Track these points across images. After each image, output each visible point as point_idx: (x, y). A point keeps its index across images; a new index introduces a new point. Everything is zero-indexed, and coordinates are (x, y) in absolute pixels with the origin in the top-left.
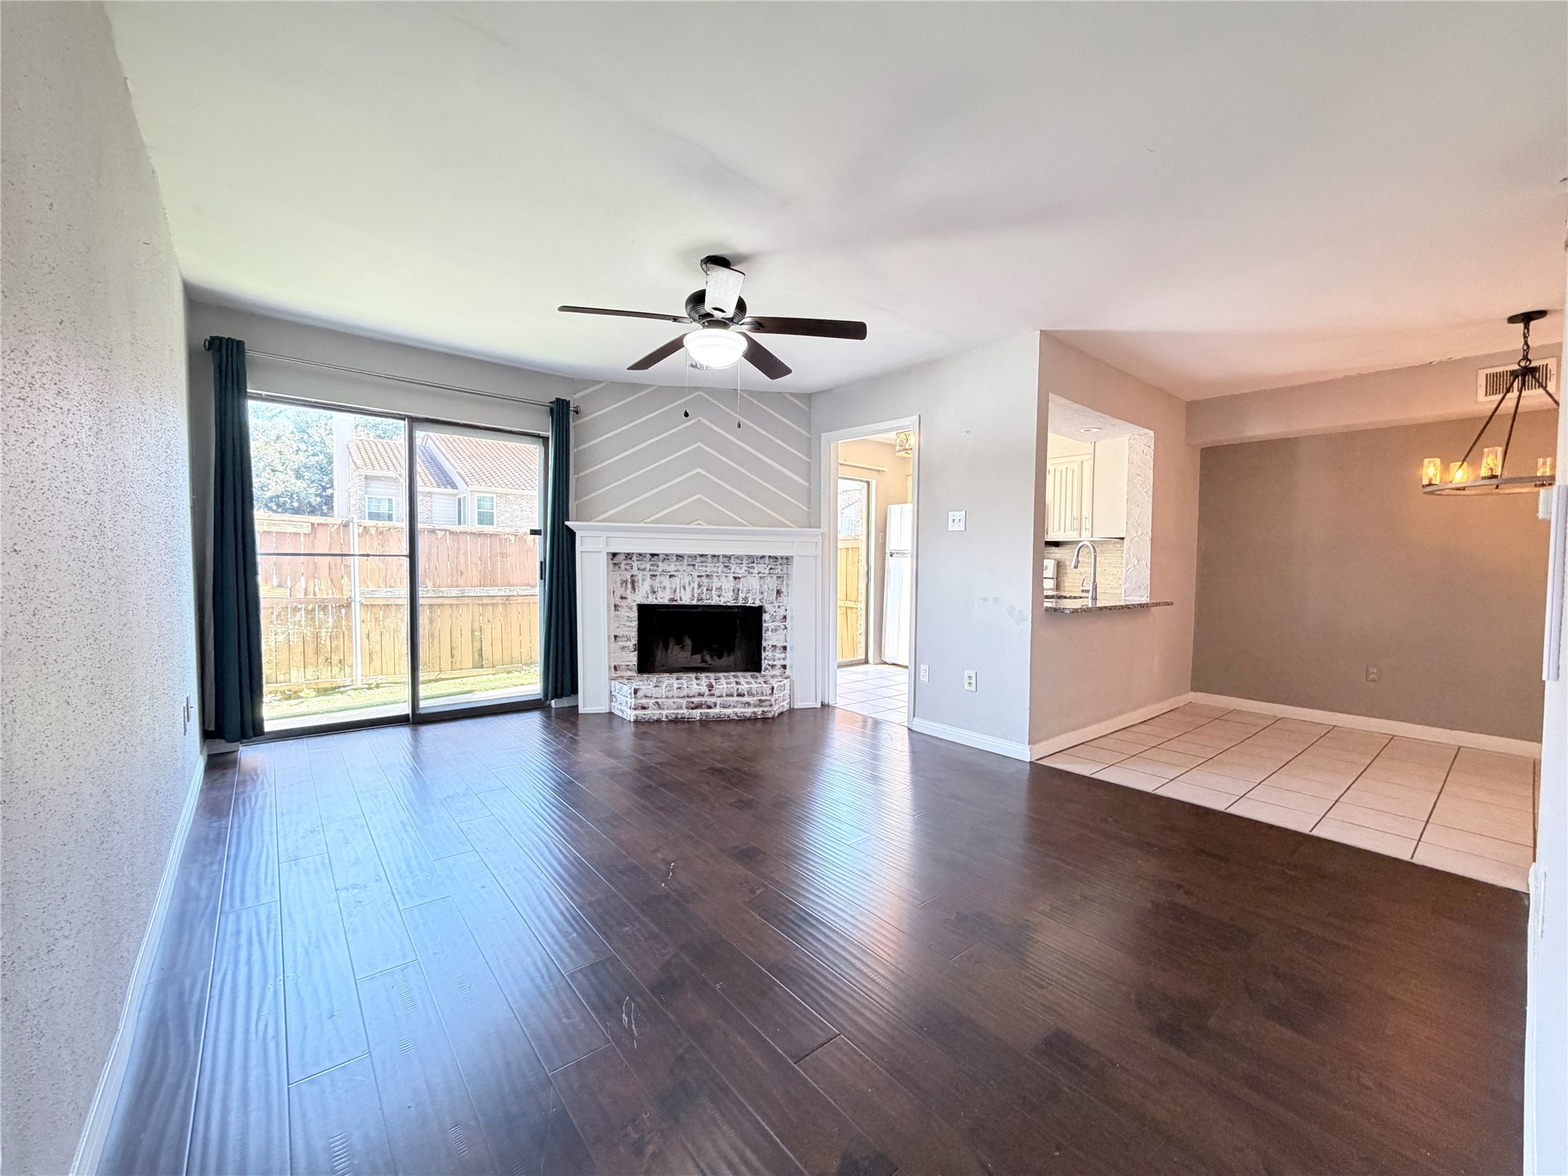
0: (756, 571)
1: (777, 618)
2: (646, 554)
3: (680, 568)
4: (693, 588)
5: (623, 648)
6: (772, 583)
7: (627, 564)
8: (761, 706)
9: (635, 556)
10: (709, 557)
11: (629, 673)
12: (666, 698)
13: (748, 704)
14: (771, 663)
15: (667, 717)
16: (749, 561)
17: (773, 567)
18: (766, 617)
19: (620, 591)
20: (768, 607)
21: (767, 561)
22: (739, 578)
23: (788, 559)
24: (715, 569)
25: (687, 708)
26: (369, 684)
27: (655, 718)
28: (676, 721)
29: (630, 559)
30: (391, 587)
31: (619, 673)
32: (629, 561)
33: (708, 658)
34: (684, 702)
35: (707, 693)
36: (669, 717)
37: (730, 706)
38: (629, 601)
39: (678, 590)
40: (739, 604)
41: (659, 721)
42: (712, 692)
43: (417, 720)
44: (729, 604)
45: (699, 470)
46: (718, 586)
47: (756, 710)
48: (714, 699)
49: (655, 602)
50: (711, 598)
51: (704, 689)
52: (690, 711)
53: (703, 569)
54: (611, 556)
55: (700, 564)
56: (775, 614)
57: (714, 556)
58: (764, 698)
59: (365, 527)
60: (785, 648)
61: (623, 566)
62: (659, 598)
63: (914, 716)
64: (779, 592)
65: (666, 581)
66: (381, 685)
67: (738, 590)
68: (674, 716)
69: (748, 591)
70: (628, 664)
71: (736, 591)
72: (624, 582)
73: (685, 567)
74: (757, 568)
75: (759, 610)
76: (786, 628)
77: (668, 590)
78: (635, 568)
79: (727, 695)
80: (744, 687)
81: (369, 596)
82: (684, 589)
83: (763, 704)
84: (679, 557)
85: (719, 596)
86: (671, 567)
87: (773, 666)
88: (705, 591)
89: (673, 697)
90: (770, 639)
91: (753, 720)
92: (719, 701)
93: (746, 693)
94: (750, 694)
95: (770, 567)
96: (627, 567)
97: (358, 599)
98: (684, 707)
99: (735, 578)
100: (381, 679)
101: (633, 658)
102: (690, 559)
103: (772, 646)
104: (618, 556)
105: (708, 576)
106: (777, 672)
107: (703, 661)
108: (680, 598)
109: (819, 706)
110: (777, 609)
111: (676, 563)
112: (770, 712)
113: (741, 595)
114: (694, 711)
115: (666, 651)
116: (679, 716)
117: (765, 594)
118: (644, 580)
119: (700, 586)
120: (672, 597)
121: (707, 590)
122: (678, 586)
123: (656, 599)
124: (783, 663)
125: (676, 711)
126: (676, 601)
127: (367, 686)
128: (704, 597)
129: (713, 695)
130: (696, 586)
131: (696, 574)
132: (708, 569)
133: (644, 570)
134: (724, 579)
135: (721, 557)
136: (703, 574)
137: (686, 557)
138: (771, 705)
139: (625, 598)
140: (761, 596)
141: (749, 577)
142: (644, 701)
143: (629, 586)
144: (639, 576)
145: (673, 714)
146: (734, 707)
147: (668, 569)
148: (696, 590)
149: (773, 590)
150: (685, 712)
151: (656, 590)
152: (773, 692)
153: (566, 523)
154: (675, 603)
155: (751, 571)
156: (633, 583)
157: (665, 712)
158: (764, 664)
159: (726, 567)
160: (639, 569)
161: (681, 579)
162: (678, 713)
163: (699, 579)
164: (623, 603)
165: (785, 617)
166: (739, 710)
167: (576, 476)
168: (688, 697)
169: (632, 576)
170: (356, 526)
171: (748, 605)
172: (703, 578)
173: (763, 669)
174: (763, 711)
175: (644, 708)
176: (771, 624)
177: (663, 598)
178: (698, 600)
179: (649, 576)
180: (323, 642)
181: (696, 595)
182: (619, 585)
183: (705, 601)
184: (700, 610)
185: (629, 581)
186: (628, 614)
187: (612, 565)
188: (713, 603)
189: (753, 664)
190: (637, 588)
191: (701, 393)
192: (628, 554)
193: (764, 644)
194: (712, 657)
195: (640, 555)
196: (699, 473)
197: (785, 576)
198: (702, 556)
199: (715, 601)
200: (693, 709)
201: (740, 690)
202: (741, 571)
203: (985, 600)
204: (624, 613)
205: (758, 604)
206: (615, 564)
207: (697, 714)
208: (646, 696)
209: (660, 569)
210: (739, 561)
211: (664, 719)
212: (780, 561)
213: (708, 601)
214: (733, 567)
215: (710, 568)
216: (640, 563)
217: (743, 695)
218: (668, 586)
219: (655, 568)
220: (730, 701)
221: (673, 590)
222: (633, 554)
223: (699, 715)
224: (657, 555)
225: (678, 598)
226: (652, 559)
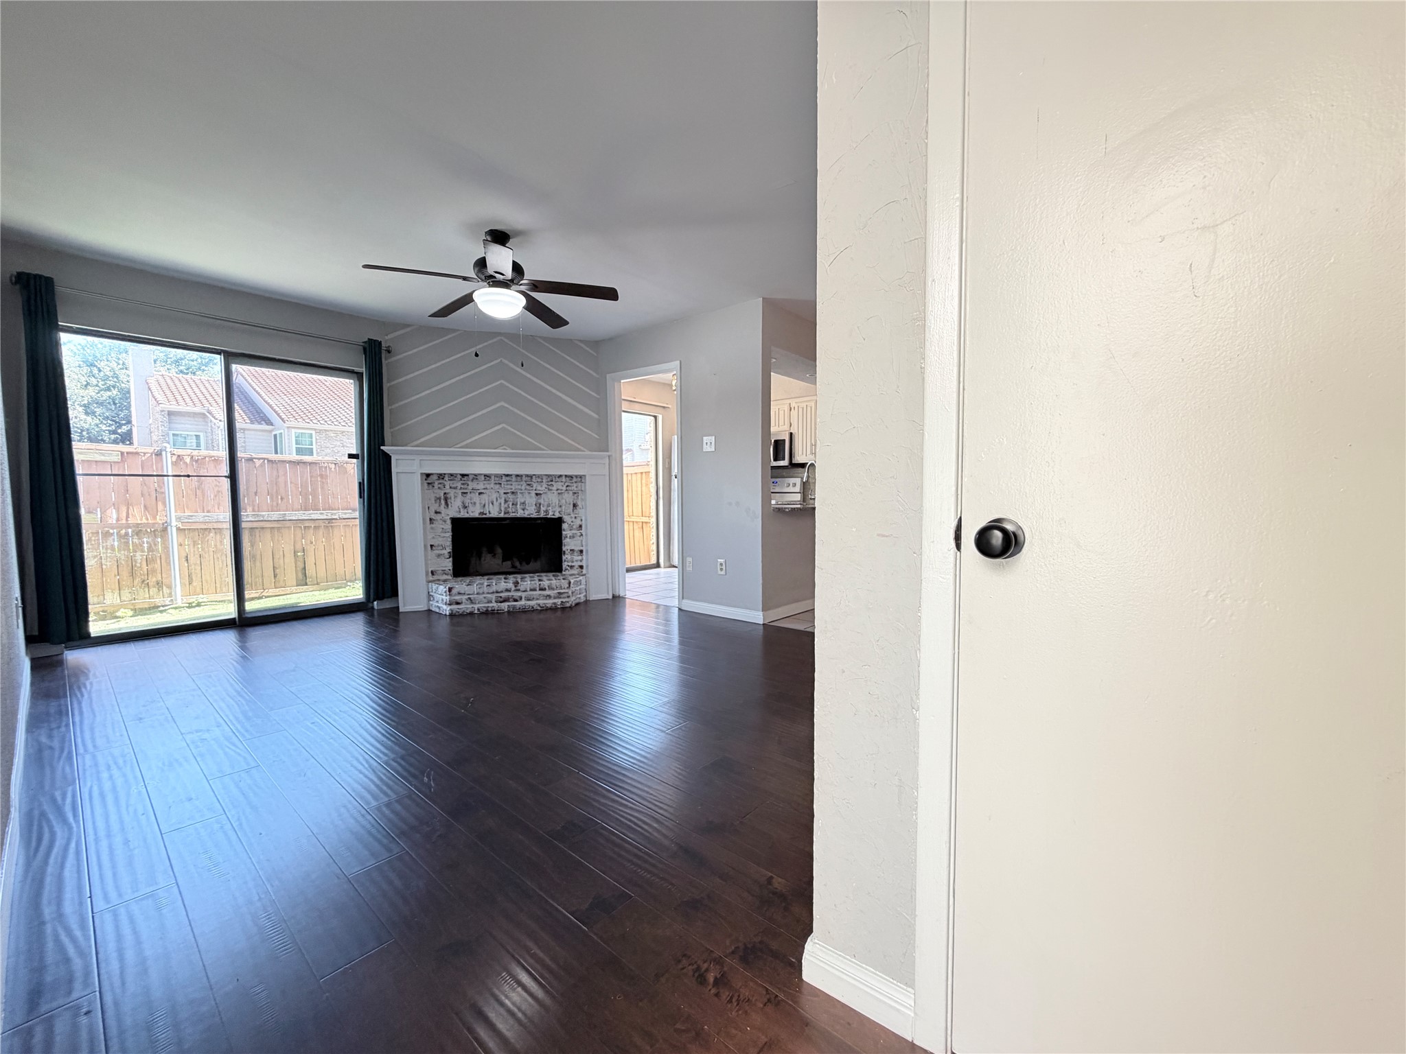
0: (554, 488)
1: (574, 527)
2: (457, 474)
3: (488, 486)
4: (500, 504)
5: (439, 556)
6: (568, 498)
7: (440, 483)
8: (560, 598)
9: (446, 476)
10: (513, 477)
11: (445, 577)
12: (477, 594)
13: (549, 597)
14: (570, 564)
15: (478, 610)
16: (549, 480)
17: (569, 484)
18: (565, 526)
19: (434, 507)
20: (566, 518)
21: (564, 479)
22: (540, 494)
23: (581, 478)
24: (519, 487)
25: (496, 602)
26: (189, 603)
27: (468, 612)
28: (487, 613)
29: (443, 479)
30: (208, 512)
31: (436, 577)
32: (441, 481)
33: (517, 564)
34: (493, 597)
35: (513, 588)
36: (481, 610)
37: (533, 598)
38: (443, 515)
39: (487, 506)
40: (541, 516)
41: (471, 614)
42: (518, 588)
43: (243, 623)
44: (532, 516)
45: (502, 403)
46: (523, 501)
47: (556, 601)
48: (519, 594)
49: (467, 516)
50: (516, 511)
51: (510, 585)
52: (499, 604)
53: (509, 487)
54: (425, 477)
55: (505, 483)
56: (572, 524)
57: (517, 476)
58: (562, 591)
59: (179, 456)
60: (581, 551)
61: (436, 485)
62: (470, 512)
63: (683, 598)
64: (575, 506)
65: (476, 498)
66: (202, 604)
67: (540, 504)
68: (485, 609)
69: (549, 505)
70: (444, 569)
71: (538, 505)
72: (438, 499)
73: (492, 486)
74: (556, 486)
75: (559, 521)
76: (582, 535)
77: (478, 505)
78: (447, 487)
79: (531, 590)
80: (546, 583)
81: (186, 520)
82: (492, 504)
83: (562, 596)
84: (487, 476)
85: (523, 510)
86: (481, 486)
87: (572, 567)
88: (511, 506)
89: (483, 593)
90: (568, 544)
91: (553, 609)
92: (524, 595)
93: (547, 588)
94: (550, 588)
95: (566, 484)
96: (440, 486)
97: (174, 523)
98: (493, 601)
99: (537, 494)
100: (201, 598)
101: (448, 564)
102: (496, 479)
103: (571, 550)
104: (431, 476)
105: (513, 493)
106: (575, 571)
107: (513, 566)
108: (489, 512)
109: (611, 597)
110: (573, 519)
111: (485, 482)
112: (568, 602)
113: (543, 509)
114: (502, 604)
115: (480, 559)
116: (490, 609)
117: (563, 507)
118: (455, 497)
119: (506, 501)
120: (482, 511)
121: (513, 504)
122: (487, 502)
123: (468, 513)
124: (580, 564)
125: (487, 605)
126: (486, 514)
127: (187, 605)
128: (510, 511)
129: (519, 590)
130: (503, 502)
131: (502, 491)
132: (513, 487)
133: (455, 488)
134: (526, 495)
135: (524, 476)
136: (509, 491)
137: (493, 477)
138: (568, 597)
139: (440, 513)
140: (560, 509)
141: (549, 492)
142: (458, 598)
143: (443, 502)
144: (452, 493)
145: (484, 607)
146: (537, 599)
147: (478, 487)
148: (503, 504)
149: (570, 504)
150: (494, 605)
151: (467, 505)
152: (570, 586)
153: (382, 448)
154: (484, 516)
155: (550, 488)
156: (446, 499)
157: (476, 606)
158: (565, 565)
159: (529, 485)
160: (451, 488)
161: (489, 496)
162: (488, 607)
163: (505, 495)
164: (438, 517)
165: (581, 526)
166: (541, 602)
167: (390, 407)
168: (497, 592)
169: (445, 493)
170: (169, 455)
171: (548, 516)
172: (508, 495)
173: (564, 569)
174: (562, 602)
175: (458, 603)
176: (569, 532)
177: (474, 512)
178: (505, 513)
179: (460, 494)
180: (138, 565)
181: (503, 509)
182: (434, 502)
183: (511, 514)
184: (507, 522)
185: (443, 497)
186: (443, 527)
187: (426, 485)
188: (518, 515)
189: (555, 566)
190: (449, 503)
191: (503, 338)
192: (441, 475)
193: (564, 549)
194: (521, 564)
195: (452, 475)
196: (503, 407)
197: (580, 492)
198: (507, 475)
199: (520, 514)
200: (501, 602)
201: (542, 586)
202: (542, 488)
203: (730, 504)
204: (439, 525)
205: (557, 515)
206: (429, 483)
207: (505, 606)
208: (459, 593)
209: (470, 487)
210: (539, 480)
211: (476, 612)
212: (575, 480)
213: (514, 514)
214: (535, 486)
215: (515, 486)
216: (451, 482)
217: (545, 589)
218: (478, 503)
219: (466, 486)
220: (533, 595)
221: (482, 505)
222: (445, 474)
223: (506, 607)
224: (467, 475)
225: (487, 512)
226: (463, 479)
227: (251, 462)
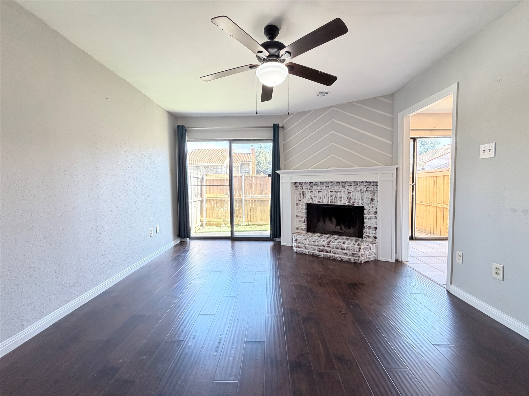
0: (359, 189)
1: (371, 213)
2: (307, 182)
3: (322, 188)
4: (329, 197)
5: (300, 221)
6: (368, 195)
7: (301, 187)
8: (354, 256)
9: (303, 183)
10: (335, 183)
11: (302, 231)
12: (308, 245)
13: (346, 254)
14: (368, 235)
15: (309, 253)
16: (355, 184)
17: (369, 187)
18: (365, 212)
19: (299, 198)
20: (366, 207)
21: (365, 184)
22: (350, 192)
23: (376, 183)
24: (338, 188)
25: (317, 251)
26: (246, 224)
27: (304, 253)
28: (313, 256)
29: (302, 184)
30: (253, 195)
31: (298, 231)
32: (301, 186)
33: (343, 228)
34: (316, 248)
35: (326, 245)
36: (310, 253)
37: (337, 253)
38: (302, 202)
39: (322, 198)
40: (351, 205)
41: (305, 254)
42: (329, 245)
43: (233, 239)
44: (345, 205)
45: (333, 144)
46: (340, 196)
47: (351, 258)
48: (329, 249)
49: (312, 203)
50: (337, 202)
51: (325, 243)
52: (319, 252)
53: (333, 188)
54: (294, 184)
55: (331, 186)
56: (370, 211)
57: (337, 182)
58: (355, 253)
59: (247, 177)
60: (376, 228)
61: (299, 187)
62: (314, 201)
63: (451, 283)
64: (372, 200)
65: (316, 193)
66: (250, 225)
67: (350, 198)
68: (312, 253)
69: (355, 199)
70: (302, 227)
71: (349, 199)
72: (300, 194)
73: (324, 188)
74: (360, 187)
75: (362, 208)
76: (376, 218)
77: (317, 197)
78: (304, 188)
79: (336, 248)
80: (345, 246)
81: (247, 197)
82: (324, 197)
83: (355, 255)
84: (322, 183)
85: (341, 201)
86: (319, 188)
87: (369, 237)
88: (334, 198)
89: (311, 245)
90: (367, 223)
91: (349, 262)
92: (332, 250)
93: (345, 249)
94: (347, 249)
95: (366, 187)
96: (301, 188)
97: (244, 198)
98: (316, 250)
99: (348, 192)
100: (250, 223)
101: (304, 226)
102: (326, 184)
103: (368, 226)
104: (297, 183)
105: (335, 191)
106: (371, 240)
107: (341, 229)
108: (323, 201)
109: (393, 261)
110: (371, 208)
111: (320, 186)
112: (358, 260)
113: (352, 201)
114: (320, 253)
115: (325, 223)
116: (314, 254)
117: (365, 200)
118: (307, 193)
119: (331, 196)
120: (319, 201)
121: (335, 198)
122: (322, 196)
123: (313, 201)
124: (375, 236)
125: (313, 251)
126: (321, 202)
128: (333, 201)
129: (329, 247)
130: (330, 196)
131: (329, 191)
132: (335, 188)
133: (307, 189)
134: (343, 193)
135: (341, 182)
136: (333, 191)
137: (324, 183)
138: (359, 257)
139: (301, 201)
140: (362, 202)
141: (355, 192)
142: (300, 245)
143: (302, 195)
144: (306, 191)
145: (311, 252)
146: (339, 254)
147: (317, 188)
148: (330, 198)
149: (369, 199)
150: (316, 252)
151: (312, 197)
152: (360, 250)
153: (276, 171)
154: (320, 203)
155: (356, 189)
156: (303, 194)
157: (308, 251)
158: (365, 235)
159: (344, 187)
160: (305, 189)
161: (323, 193)
162: (313, 252)
163: (331, 193)
164: (300, 203)
165: (376, 212)
166: (342, 256)
167: (284, 153)
168: (318, 246)
169: (303, 191)
170: (244, 176)
171: (355, 205)
172: (333, 192)
173: (364, 238)
174: (354, 259)
175: (299, 247)
176: (368, 215)
177: (315, 201)
178: (331, 202)
179: (310, 192)
181: (330, 200)
182: (298, 195)
183: (334, 203)
184: (334, 207)
185: (302, 193)
186: (302, 207)
187: (295, 187)
188: (338, 204)
189: (358, 234)
190: (305, 196)
191: (334, 108)
192: (301, 183)
193: (364, 225)
194: (345, 228)
195: (305, 183)
196: (332, 145)
197: (376, 191)
198: (332, 182)
199: (339, 203)
200: (320, 251)
201: (342, 247)
202: (351, 189)
204: (300, 206)
205: (360, 205)
206: (296, 187)
207: (322, 254)
208: (300, 243)
209: (314, 189)
210: (350, 184)
211: (307, 254)
212: (372, 184)
213: (335, 203)
214: (347, 187)
215: (336, 188)
216: (306, 186)
217: (344, 249)
218: (317, 196)
219: (312, 188)
220: (337, 251)
221: (320, 198)
222: (302, 182)
223: (322, 255)
224: (312, 183)
225: (322, 201)
226: (310, 184)
227: (265, 178)
